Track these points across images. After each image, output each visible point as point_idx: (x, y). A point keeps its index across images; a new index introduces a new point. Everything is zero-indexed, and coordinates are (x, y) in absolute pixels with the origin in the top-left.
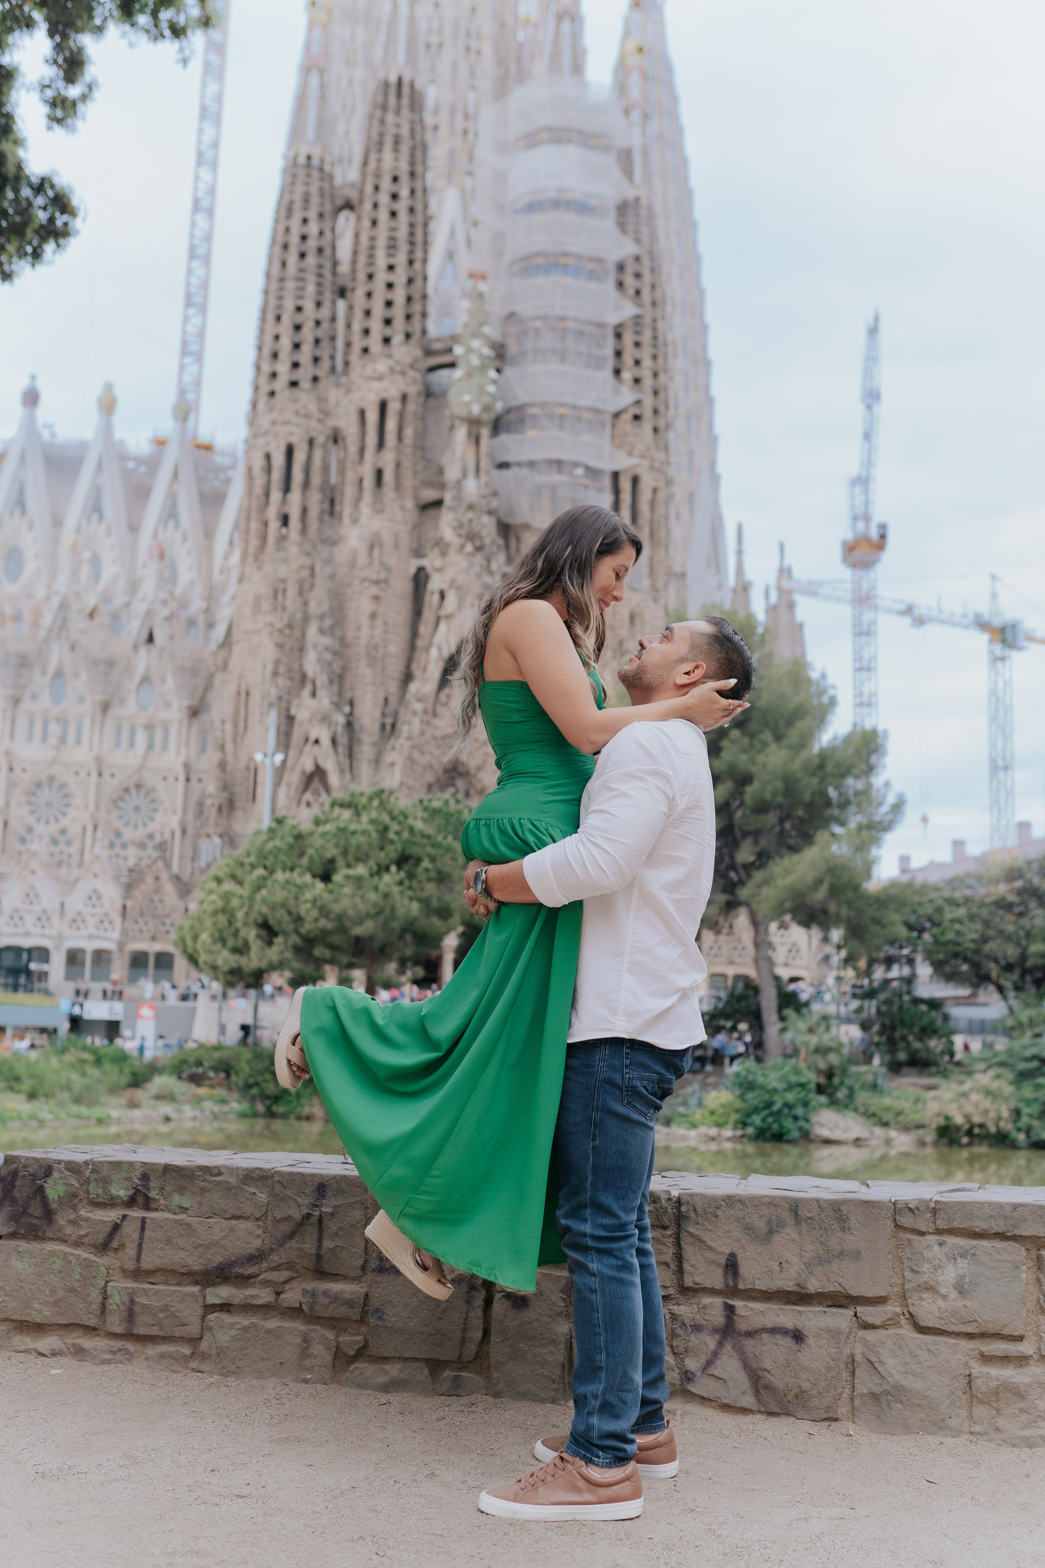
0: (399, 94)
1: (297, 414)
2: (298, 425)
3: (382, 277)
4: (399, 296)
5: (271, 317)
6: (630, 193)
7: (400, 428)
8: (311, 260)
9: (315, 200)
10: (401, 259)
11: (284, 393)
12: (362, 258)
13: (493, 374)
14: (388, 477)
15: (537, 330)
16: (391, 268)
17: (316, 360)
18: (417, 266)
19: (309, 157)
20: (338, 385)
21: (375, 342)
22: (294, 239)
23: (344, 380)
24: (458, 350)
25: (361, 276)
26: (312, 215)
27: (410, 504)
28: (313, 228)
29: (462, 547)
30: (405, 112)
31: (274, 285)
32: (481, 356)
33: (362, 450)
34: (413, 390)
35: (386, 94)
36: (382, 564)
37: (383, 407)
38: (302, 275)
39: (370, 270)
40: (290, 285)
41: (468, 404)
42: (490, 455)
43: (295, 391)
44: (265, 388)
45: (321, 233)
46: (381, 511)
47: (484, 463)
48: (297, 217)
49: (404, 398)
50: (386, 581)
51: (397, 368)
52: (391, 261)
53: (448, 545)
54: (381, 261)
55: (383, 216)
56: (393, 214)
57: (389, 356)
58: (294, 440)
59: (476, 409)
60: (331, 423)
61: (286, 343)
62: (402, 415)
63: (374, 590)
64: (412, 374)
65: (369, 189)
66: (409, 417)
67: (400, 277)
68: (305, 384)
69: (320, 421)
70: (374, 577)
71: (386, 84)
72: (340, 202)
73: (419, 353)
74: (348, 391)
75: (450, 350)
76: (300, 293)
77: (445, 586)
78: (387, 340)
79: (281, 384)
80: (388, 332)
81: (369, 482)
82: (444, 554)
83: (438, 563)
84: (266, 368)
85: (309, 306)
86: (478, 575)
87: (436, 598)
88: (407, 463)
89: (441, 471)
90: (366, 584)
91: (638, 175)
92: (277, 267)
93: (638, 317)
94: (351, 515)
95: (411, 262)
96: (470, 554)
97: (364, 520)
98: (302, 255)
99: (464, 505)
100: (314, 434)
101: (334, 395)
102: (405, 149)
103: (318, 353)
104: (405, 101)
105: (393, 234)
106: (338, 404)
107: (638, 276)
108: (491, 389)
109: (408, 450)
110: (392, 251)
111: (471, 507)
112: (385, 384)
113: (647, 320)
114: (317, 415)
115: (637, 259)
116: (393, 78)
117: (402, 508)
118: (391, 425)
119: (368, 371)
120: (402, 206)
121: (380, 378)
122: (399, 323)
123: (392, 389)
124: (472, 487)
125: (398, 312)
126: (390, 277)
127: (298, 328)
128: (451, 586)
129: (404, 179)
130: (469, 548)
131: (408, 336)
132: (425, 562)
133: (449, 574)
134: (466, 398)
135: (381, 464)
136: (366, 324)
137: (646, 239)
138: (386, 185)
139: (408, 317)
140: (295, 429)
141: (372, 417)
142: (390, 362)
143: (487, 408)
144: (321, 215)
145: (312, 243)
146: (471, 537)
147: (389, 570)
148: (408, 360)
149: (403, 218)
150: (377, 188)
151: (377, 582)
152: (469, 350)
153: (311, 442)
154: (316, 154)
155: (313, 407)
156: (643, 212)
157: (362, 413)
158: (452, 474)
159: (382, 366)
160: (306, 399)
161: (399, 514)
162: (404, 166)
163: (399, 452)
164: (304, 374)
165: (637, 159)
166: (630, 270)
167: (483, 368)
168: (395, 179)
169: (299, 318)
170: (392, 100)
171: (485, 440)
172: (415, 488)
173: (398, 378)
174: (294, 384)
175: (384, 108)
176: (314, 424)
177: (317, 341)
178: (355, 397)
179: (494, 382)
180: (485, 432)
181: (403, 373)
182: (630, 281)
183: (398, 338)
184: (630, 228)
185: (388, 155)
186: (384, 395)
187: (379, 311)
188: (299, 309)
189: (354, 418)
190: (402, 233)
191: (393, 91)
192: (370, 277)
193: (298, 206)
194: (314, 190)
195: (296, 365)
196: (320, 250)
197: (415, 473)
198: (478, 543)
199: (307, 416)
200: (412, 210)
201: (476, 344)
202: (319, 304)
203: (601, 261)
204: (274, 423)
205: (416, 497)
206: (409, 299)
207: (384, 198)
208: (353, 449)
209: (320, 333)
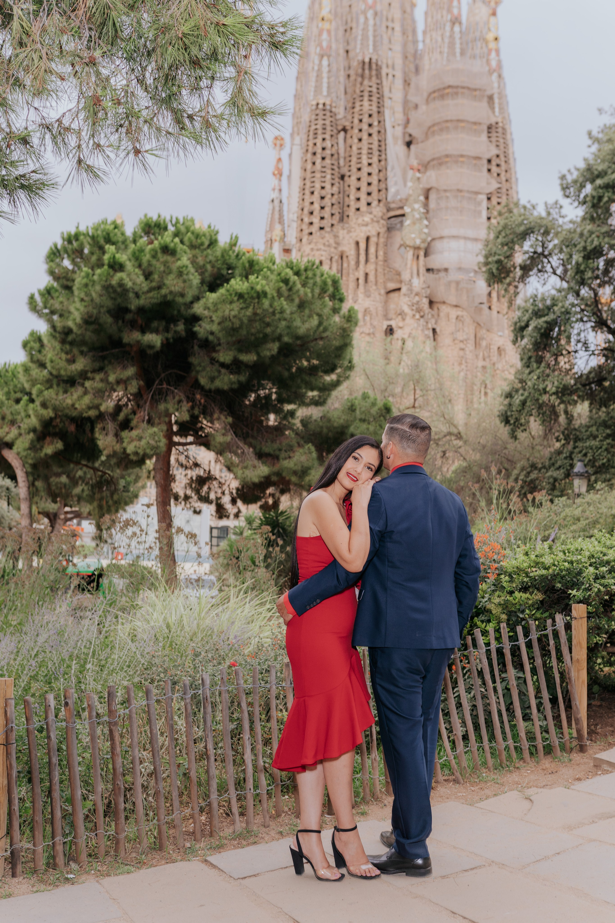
0: (370, 68)
1: (324, 244)
2: (325, 251)
3: (366, 170)
4: (374, 179)
5: (307, 192)
6: (493, 120)
7: (377, 251)
8: (328, 161)
9: (329, 128)
10: (375, 160)
11: (317, 234)
12: (354, 159)
13: (426, 222)
14: (371, 277)
15: (447, 197)
16: (370, 164)
17: (332, 215)
18: (383, 163)
19: (324, 104)
20: (343, 229)
21: (362, 205)
22: (319, 151)
23: (346, 225)
24: (407, 210)
25: (354, 169)
26: (327, 136)
27: (383, 292)
28: (328, 144)
29: (414, 315)
30: (374, 79)
31: (309, 175)
32: (420, 213)
33: (358, 263)
34: (383, 230)
35: (363, 69)
36: (371, 324)
37: (368, 239)
38: (324, 170)
39: (359, 166)
40: (318, 175)
41: (414, 239)
42: (425, 265)
43: (322, 232)
44: (306, 231)
45: (332, 146)
46: (369, 296)
47: (422, 270)
48: (320, 137)
49: (379, 234)
50: (373, 334)
51: (375, 219)
52: (370, 161)
53: (406, 315)
54: (365, 161)
55: (365, 136)
56: (370, 135)
57: (371, 213)
58: (323, 258)
59: (418, 242)
60: (340, 249)
61: (316, 206)
62: (377, 244)
63: (368, 338)
64: (382, 222)
65: (356, 121)
66: (381, 245)
67: (374, 170)
68: (328, 229)
69: (335, 248)
70: (367, 331)
71: (364, 63)
72: (340, 128)
73: (385, 211)
74: (349, 232)
75: (402, 208)
76: (323, 180)
77: (406, 336)
78: (369, 204)
79: (315, 228)
80: (370, 199)
81: (362, 281)
82: (404, 320)
83: (401, 324)
84: (306, 220)
85: (328, 186)
86: (423, 330)
87: (400, 343)
88: (380, 270)
89: (399, 274)
90: (363, 335)
91: (497, 110)
92: (309, 166)
93: (499, 188)
94: (353, 299)
95: (380, 161)
96: (418, 319)
97: (360, 301)
98: (323, 159)
99: (414, 293)
100: (333, 255)
101: (342, 233)
102: (374, 99)
103: (333, 212)
104: (374, 73)
105: (370, 146)
106: (344, 238)
107: (498, 165)
108: (426, 230)
109: (381, 263)
110: (370, 156)
111: (417, 294)
112: (369, 228)
113: (504, 190)
114: (334, 245)
115: (498, 156)
116: (367, 60)
117: (380, 294)
118: (372, 250)
119: (360, 221)
120: (374, 131)
121: (367, 225)
122: (375, 195)
123: (372, 230)
124: (417, 283)
125: (374, 189)
126: (370, 170)
127: (322, 198)
128: (409, 336)
129: (375, 115)
130: (418, 316)
131: (379, 201)
132: (393, 323)
133: (407, 330)
134: (413, 236)
135: (368, 271)
136: (358, 196)
137: (502, 146)
138: (366, 119)
139: (379, 191)
140: (323, 253)
141: (363, 246)
142: (371, 216)
143: (423, 241)
144: (332, 136)
145: (328, 152)
146: (419, 310)
147: (374, 327)
148: (380, 214)
149: (375, 137)
150: (361, 121)
151: (369, 334)
152: (413, 210)
153: (331, 259)
154: (328, 102)
155: (332, 241)
156: (500, 130)
157: (357, 243)
158: (406, 276)
159: (367, 218)
160: (329, 238)
161: (378, 297)
162: (375, 109)
163: (376, 264)
164: (326, 223)
165: (496, 101)
166: (494, 163)
167: (421, 219)
168: (370, 116)
169: (323, 193)
170: (367, 72)
171: (422, 258)
172: (385, 283)
173: (376, 224)
174: (322, 228)
175: (362, 76)
176: (333, 250)
177: (333, 205)
178: (353, 235)
179: (427, 226)
180: (422, 253)
181: (378, 222)
182: (494, 169)
183: (375, 203)
184: (494, 139)
185: (366, 103)
186: (368, 234)
187: (364, 189)
188: (323, 188)
189: (353, 246)
190: (375, 146)
191: (367, 66)
192: (359, 169)
193: (320, 132)
194: (328, 122)
195: (322, 218)
196: (332, 155)
197: (384, 274)
198: (422, 314)
199: (329, 246)
200: (379, 132)
201: (417, 206)
202: (333, 185)
203: (478, 158)
204: (312, 250)
205: (385, 288)
206: (380, 181)
207: (365, 127)
208: (353, 263)
209: (334, 201)
